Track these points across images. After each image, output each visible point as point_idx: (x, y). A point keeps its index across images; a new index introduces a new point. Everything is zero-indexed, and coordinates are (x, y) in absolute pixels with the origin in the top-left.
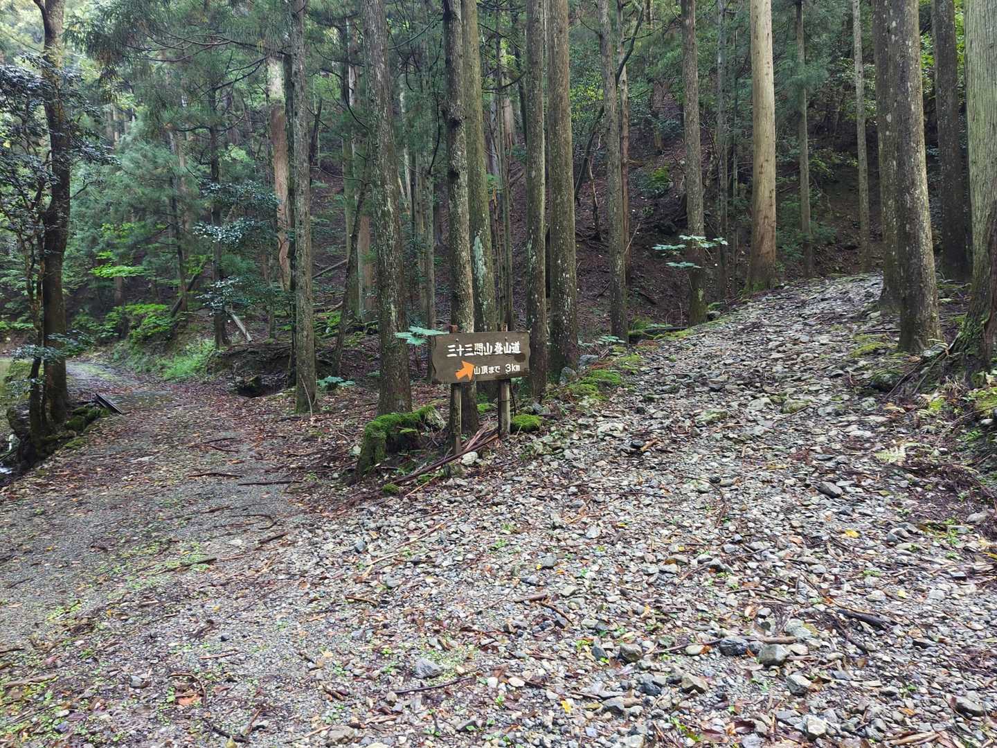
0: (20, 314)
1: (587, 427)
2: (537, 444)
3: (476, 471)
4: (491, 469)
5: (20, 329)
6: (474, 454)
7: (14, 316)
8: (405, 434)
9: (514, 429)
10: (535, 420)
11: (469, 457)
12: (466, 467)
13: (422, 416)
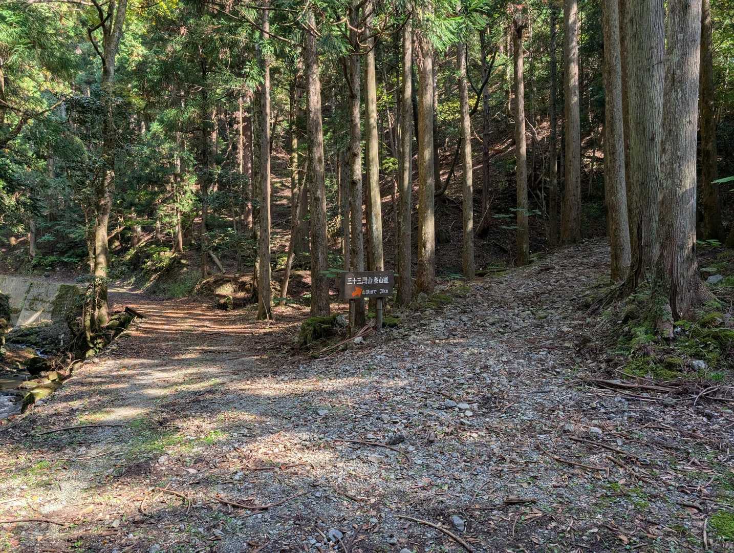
0: (66, 252)
1: (425, 325)
2: (395, 332)
3: (361, 347)
4: (368, 345)
5: (66, 262)
6: (361, 338)
7: (62, 253)
8: (324, 328)
9: (384, 325)
10: (396, 321)
11: (358, 339)
12: (356, 344)
13: (335, 319)
